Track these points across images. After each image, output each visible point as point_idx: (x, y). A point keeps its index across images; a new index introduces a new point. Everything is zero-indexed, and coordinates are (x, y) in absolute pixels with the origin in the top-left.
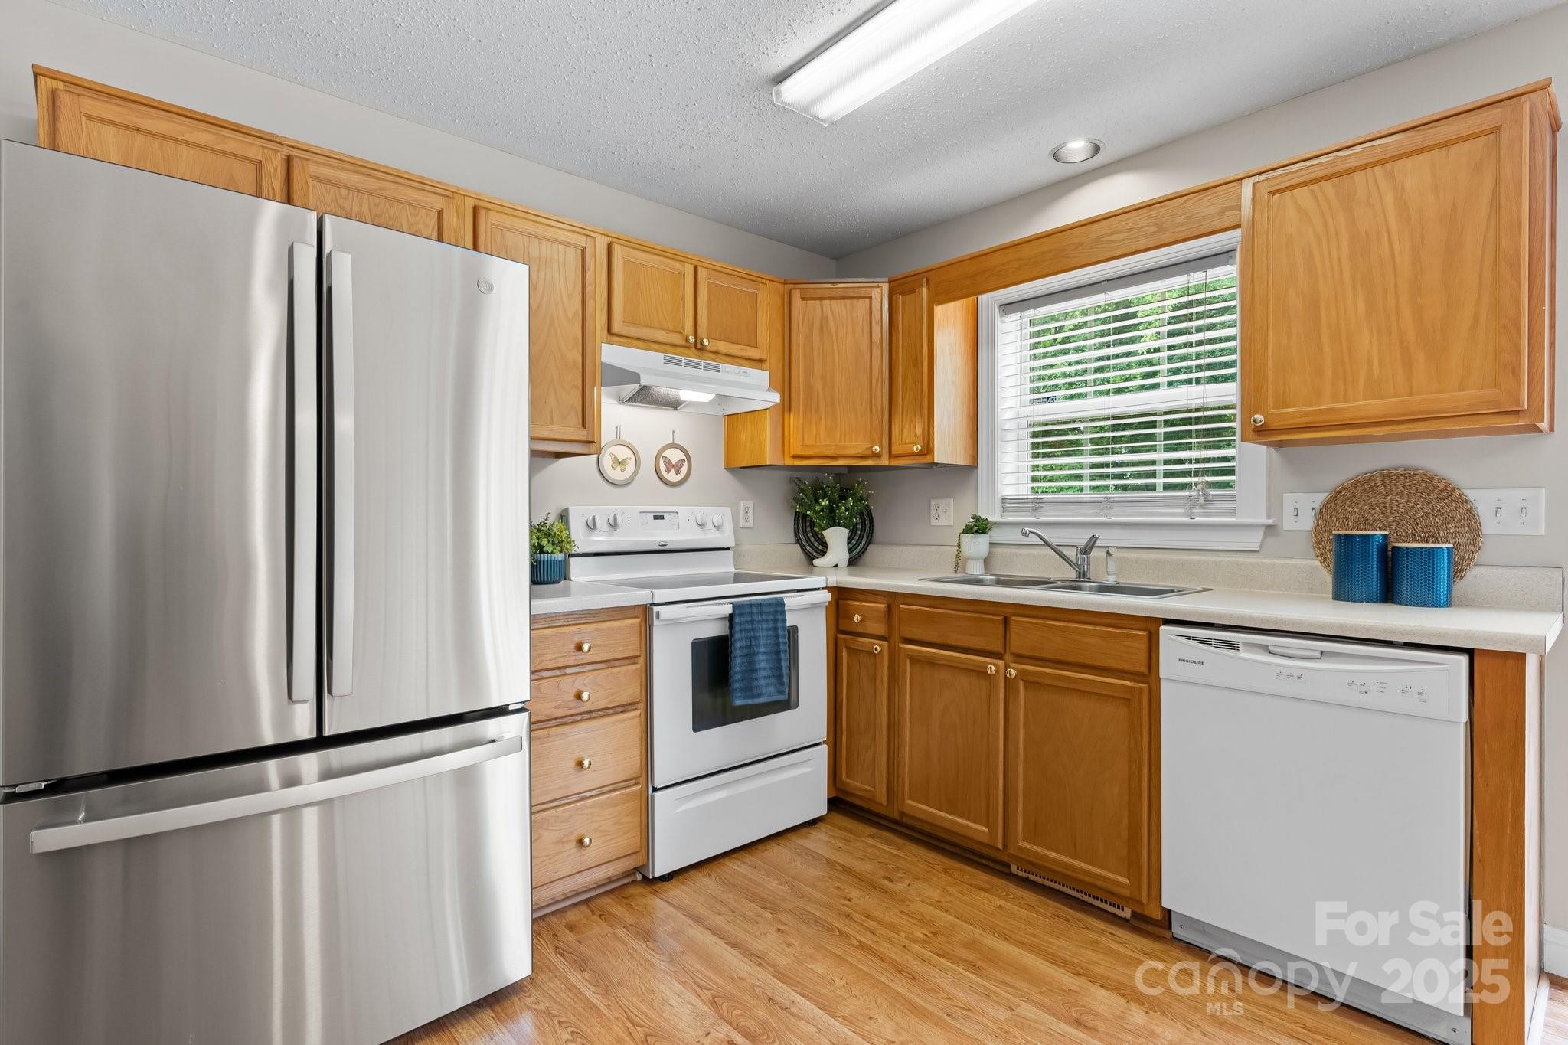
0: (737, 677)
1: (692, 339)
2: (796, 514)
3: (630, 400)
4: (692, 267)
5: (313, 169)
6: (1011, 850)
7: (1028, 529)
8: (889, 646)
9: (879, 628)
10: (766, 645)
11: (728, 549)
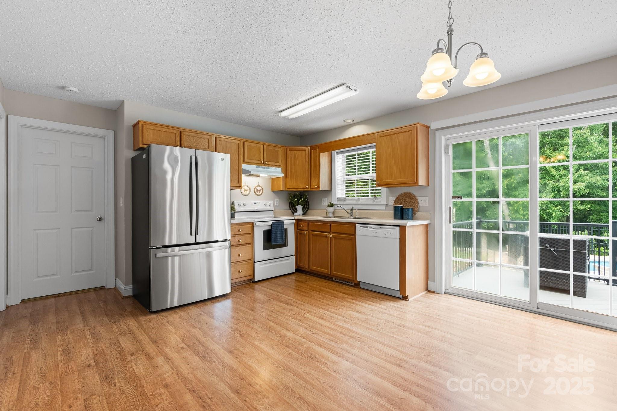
0: (273, 238)
1: (263, 162)
2: (289, 202)
3: (248, 176)
4: (263, 145)
5: (185, 133)
6: (332, 274)
7: (338, 205)
8: (308, 232)
9: (306, 228)
10: (279, 232)
11: (272, 211)
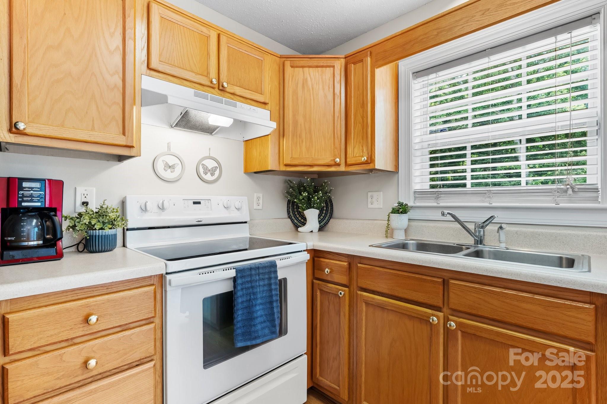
0: (239, 325)
1: (215, 81)
2: (288, 201)
3: (177, 125)
4: (216, 34)
8: (350, 291)
9: (342, 279)
10: (262, 298)
11: (246, 222)
